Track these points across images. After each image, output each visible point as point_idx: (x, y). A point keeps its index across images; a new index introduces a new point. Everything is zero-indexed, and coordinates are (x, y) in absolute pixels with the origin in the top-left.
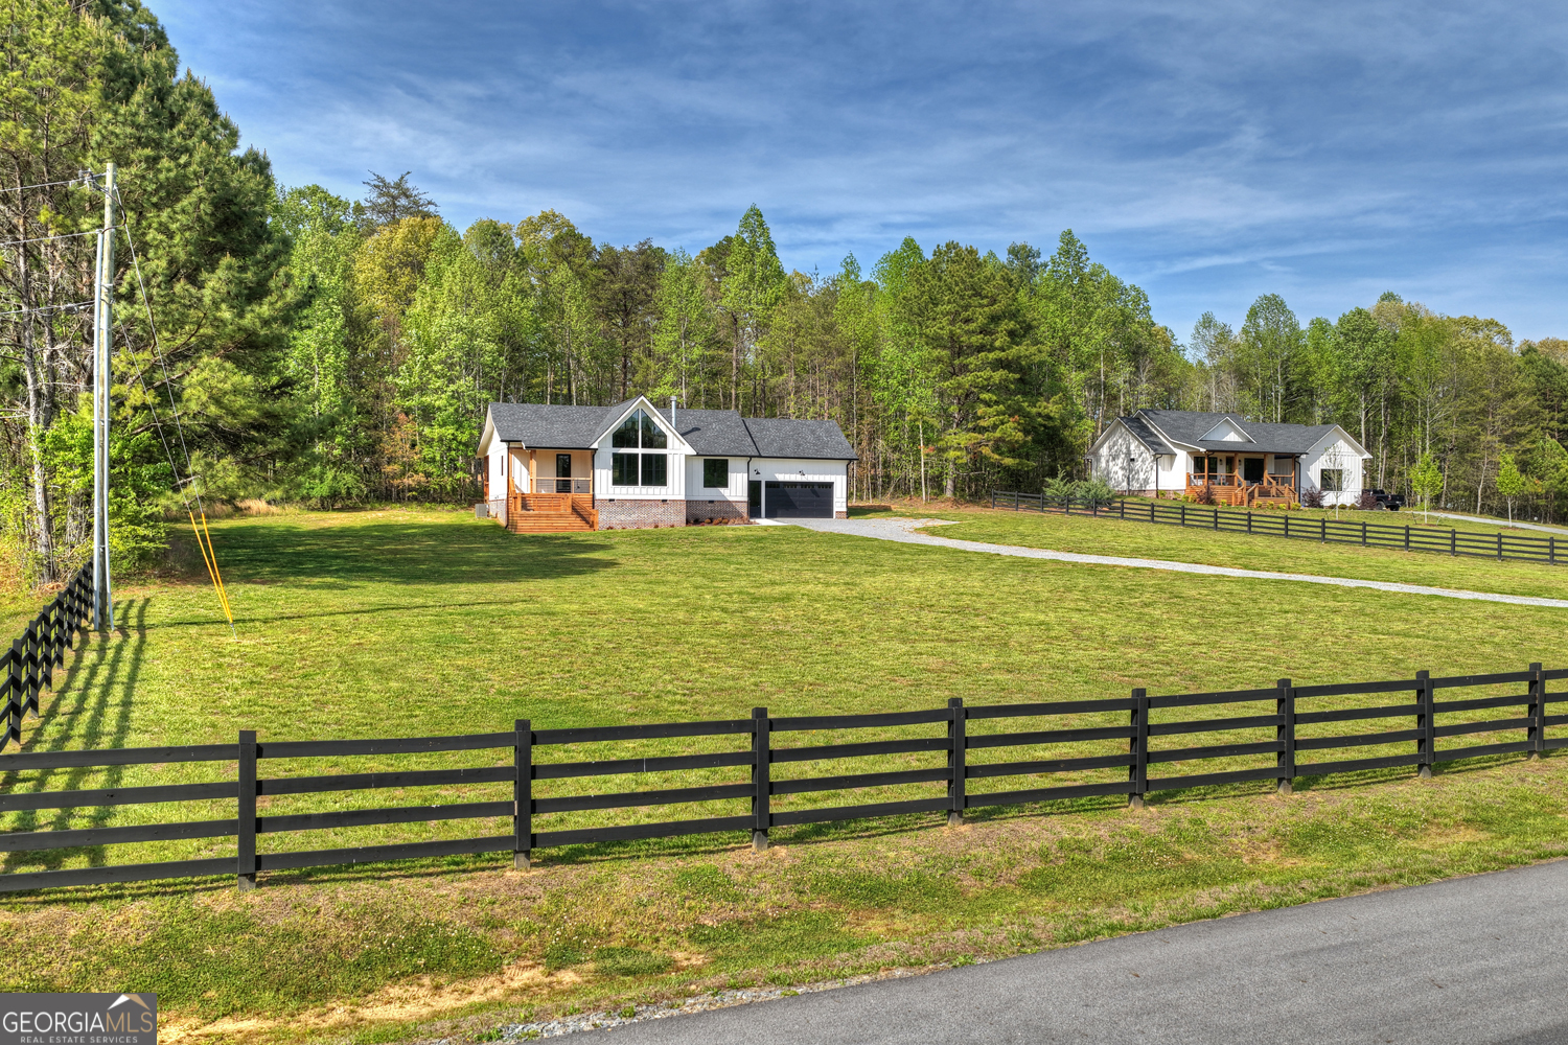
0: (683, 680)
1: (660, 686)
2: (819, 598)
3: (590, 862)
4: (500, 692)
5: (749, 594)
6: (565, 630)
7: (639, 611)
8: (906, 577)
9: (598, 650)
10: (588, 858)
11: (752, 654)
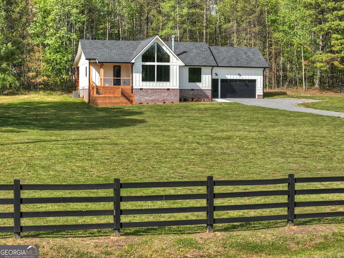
0: (178, 173)
1: (168, 175)
2: (245, 138)
3: (143, 235)
4: (98, 176)
5: (210, 136)
6: (123, 151)
7: (157, 143)
8: (290, 128)
9: (139, 160)
10: (142, 233)
11: (211, 162)
